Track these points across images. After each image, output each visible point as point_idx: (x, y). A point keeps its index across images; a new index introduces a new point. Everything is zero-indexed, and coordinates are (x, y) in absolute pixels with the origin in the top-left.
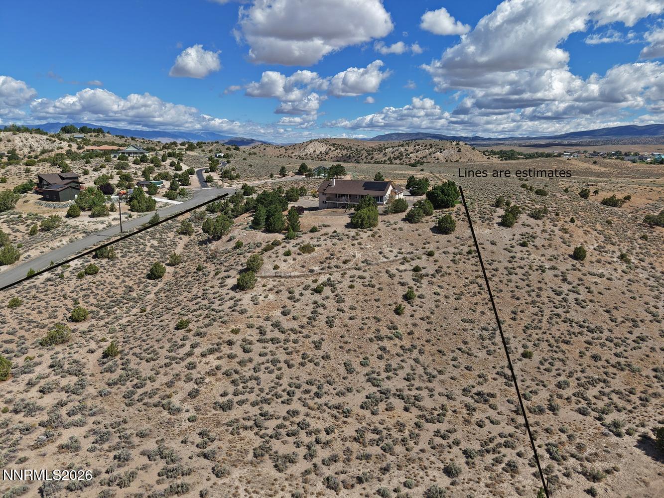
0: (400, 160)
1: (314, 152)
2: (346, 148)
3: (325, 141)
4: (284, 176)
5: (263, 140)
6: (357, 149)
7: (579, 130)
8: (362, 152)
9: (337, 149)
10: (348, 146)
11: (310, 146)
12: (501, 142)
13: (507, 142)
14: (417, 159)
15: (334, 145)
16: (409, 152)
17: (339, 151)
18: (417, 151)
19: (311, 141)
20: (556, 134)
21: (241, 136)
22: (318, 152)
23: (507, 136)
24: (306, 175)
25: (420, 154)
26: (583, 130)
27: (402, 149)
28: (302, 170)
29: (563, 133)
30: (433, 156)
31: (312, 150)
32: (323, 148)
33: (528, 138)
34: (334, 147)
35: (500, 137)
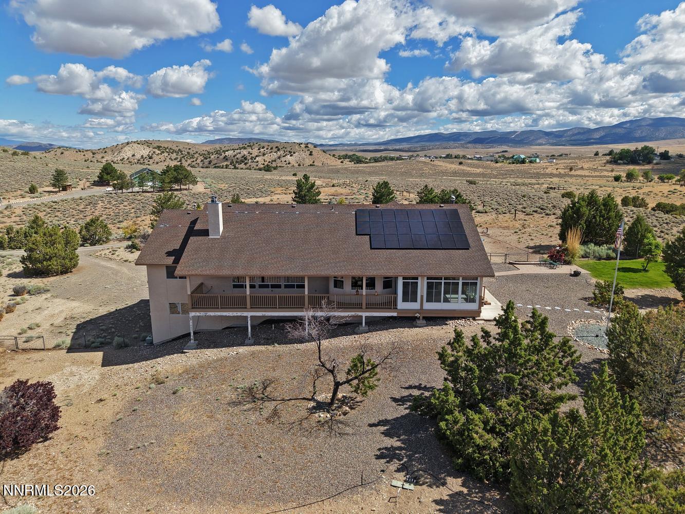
0: (245, 164)
1: (133, 155)
2: (174, 151)
3: (147, 143)
4: (65, 189)
5: (67, 145)
6: (188, 153)
7: (398, 137)
8: (196, 156)
9: (163, 152)
10: (177, 149)
11: (127, 148)
12: (333, 148)
13: (338, 148)
14: (266, 164)
15: (159, 148)
16: (253, 155)
17: (166, 154)
18: (264, 155)
19: (128, 143)
20: (378, 141)
21: (36, 141)
22: (138, 156)
23: (336, 143)
24: (114, 186)
25: (268, 158)
26: (401, 137)
27: (245, 152)
28: (107, 176)
29: (386, 140)
30: (283, 159)
31: (129, 154)
32: (145, 152)
33: (356, 144)
34: (159, 150)
35: (330, 143)
